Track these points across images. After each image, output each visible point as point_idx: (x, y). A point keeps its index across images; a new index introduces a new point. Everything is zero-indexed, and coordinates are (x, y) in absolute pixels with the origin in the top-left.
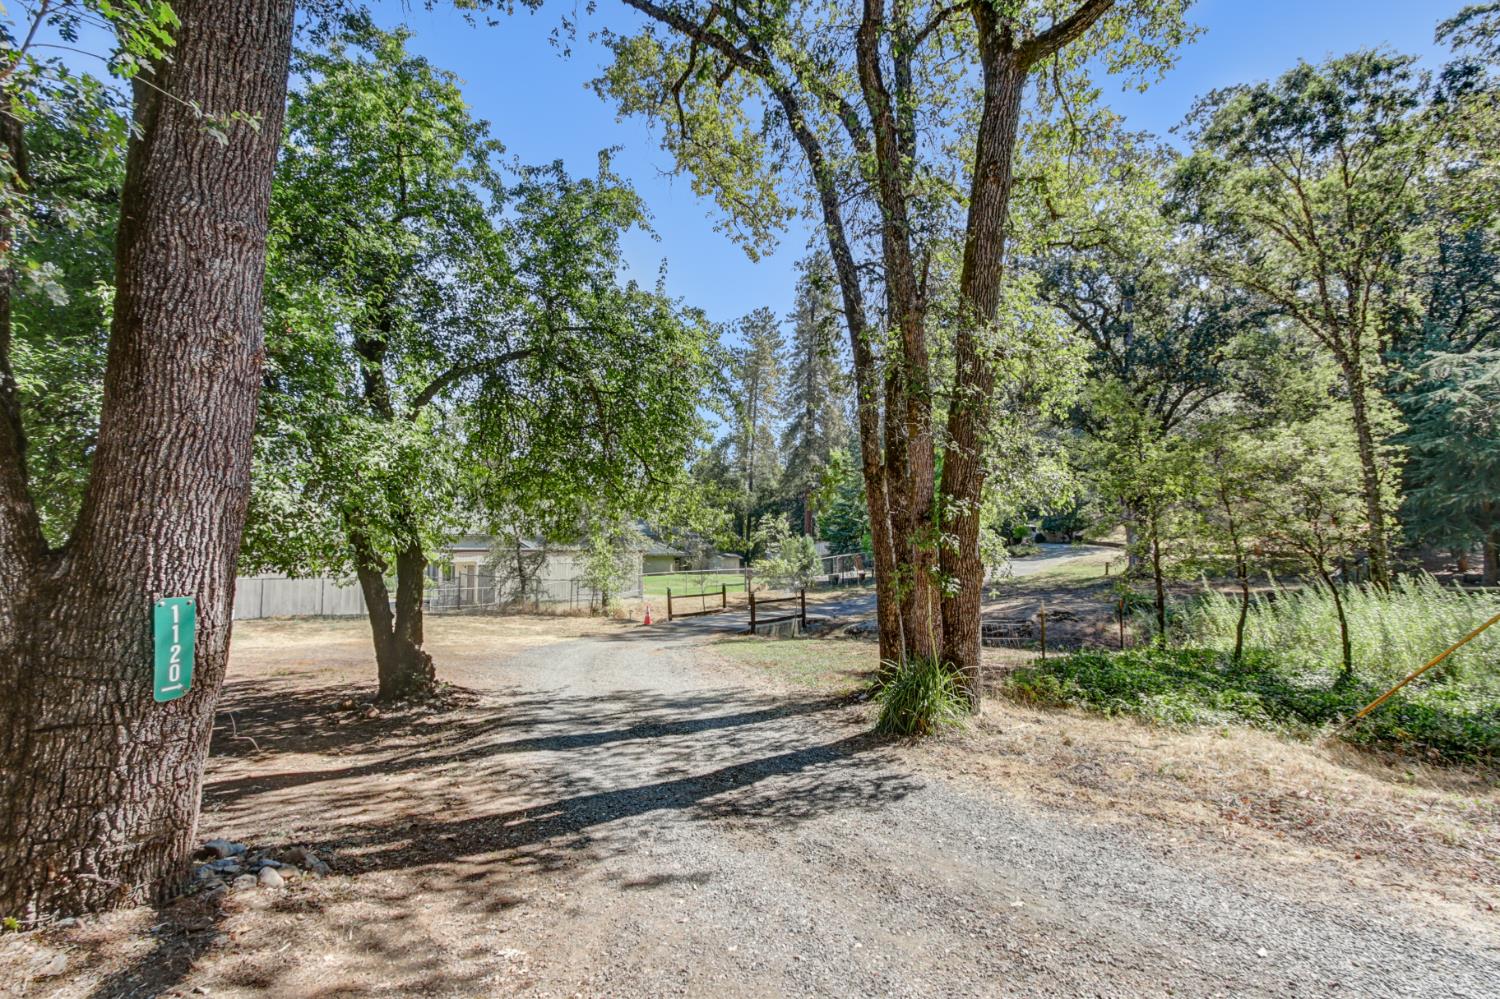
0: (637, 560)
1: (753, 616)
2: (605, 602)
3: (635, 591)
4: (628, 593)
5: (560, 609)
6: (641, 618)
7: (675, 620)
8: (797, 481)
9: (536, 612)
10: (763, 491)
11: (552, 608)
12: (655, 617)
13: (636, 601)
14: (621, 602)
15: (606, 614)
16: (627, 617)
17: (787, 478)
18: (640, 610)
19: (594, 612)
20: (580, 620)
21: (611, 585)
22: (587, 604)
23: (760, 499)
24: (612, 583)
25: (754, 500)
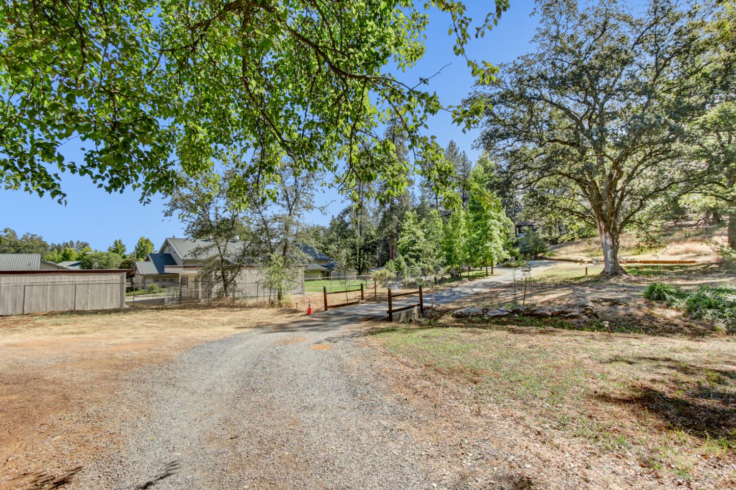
0: (301, 271)
1: (390, 306)
2: (279, 297)
3: (299, 289)
4: (293, 291)
5: (250, 302)
6: (305, 308)
7: (329, 311)
8: (386, 230)
9: (232, 306)
10: (367, 236)
11: (244, 301)
12: (314, 307)
13: (301, 296)
14: (291, 298)
15: (280, 305)
16: (294, 308)
17: (380, 229)
18: (303, 302)
19: (272, 304)
20: (261, 310)
21: (283, 286)
22: (267, 299)
23: (366, 240)
24: (284, 284)
25: (362, 240)
